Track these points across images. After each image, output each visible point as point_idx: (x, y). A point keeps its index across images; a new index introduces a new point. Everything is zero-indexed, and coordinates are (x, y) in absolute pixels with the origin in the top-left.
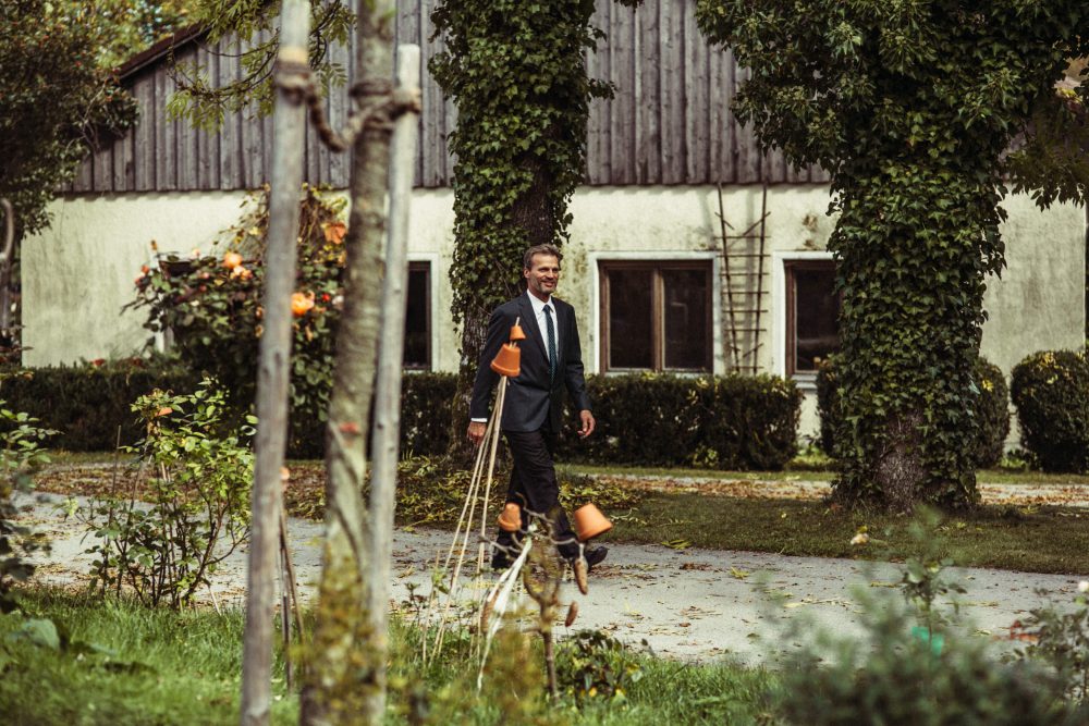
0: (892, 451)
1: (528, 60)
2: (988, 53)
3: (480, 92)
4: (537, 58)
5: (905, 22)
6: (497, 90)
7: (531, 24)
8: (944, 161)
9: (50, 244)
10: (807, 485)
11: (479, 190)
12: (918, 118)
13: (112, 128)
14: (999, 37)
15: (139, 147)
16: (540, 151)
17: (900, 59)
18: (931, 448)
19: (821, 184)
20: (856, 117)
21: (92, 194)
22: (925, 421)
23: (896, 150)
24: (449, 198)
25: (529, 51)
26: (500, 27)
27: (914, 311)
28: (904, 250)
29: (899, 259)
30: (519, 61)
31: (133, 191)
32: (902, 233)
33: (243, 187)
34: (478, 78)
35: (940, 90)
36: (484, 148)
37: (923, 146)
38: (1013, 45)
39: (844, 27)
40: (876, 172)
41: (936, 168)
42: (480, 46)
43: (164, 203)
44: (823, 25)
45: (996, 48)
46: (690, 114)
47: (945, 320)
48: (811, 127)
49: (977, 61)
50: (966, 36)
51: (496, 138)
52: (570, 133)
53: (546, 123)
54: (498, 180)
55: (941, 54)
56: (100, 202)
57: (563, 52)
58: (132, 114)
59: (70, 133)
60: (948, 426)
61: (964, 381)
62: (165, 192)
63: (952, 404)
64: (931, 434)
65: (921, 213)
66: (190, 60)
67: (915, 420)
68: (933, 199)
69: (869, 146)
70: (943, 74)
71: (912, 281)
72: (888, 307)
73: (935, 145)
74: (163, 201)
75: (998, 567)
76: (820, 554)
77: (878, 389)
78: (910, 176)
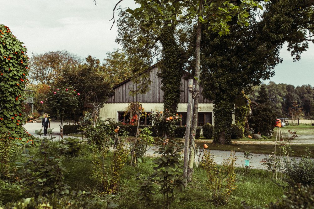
0: (221, 137)
1: (174, 87)
2: (234, 87)
3: (167, 91)
4: (175, 87)
5: (224, 83)
6: (170, 90)
7: (174, 82)
8: (228, 100)
9: (103, 109)
10: (202, 140)
11: (167, 103)
12: (225, 95)
13: (112, 95)
14: (235, 85)
15: (115, 97)
16: (175, 98)
17: (223, 88)
18: (226, 136)
19: (212, 103)
20: (217, 95)
21: (109, 103)
22: (225, 133)
23: (222, 99)
24: (163, 104)
25: (174, 86)
26: (170, 83)
27: (224, 119)
28: (223, 111)
29: (222, 113)
30: (173, 87)
31: (114, 102)
32: (223, 109)
33: (128, 102)
34: (167, 89)
35: (228, 92)
36: (168, 98)
37: (226, 99)
38: (237, 86)
39: (217, 83)
40: (220, 102)
41: (227, 101)
42: (168, 85)
43: (115, 104)
44: (214, 83)
45: (235, 86)
46: (185, 94)
47: (228, 120)
48: (212, 96)
49: (232, 88)
50: (231, 85)
51: (170, 97)
52: (178, 96)
53: (176, 95)
54: (170, 102)
55: (228, 87)
56: (110, 104)
57: (178, 86)
58: (114, 93)
59: (107, 95)
60: (228, 134)
61: (230, 128)
62: (118, 103)
63: (229, 131)
64: (226, 135)
65: (226, 107)
66: (122, 86)
67: (224, 133)
68: (227, 105)
69: (219, 98)
70: (228, 90)
71: (224, 115)
72: (221, 119)
73: (227, 98)
74: (118, 104)
75: (238, 152)
76: (214, 150)
77: (219, 129)
78: (224, 102)
